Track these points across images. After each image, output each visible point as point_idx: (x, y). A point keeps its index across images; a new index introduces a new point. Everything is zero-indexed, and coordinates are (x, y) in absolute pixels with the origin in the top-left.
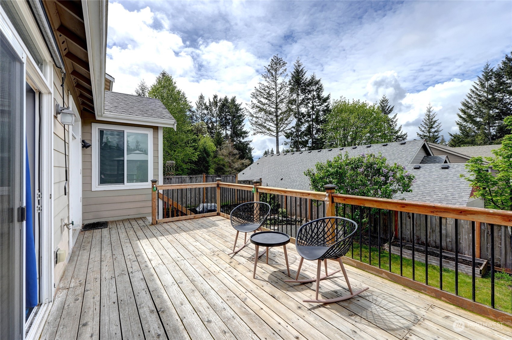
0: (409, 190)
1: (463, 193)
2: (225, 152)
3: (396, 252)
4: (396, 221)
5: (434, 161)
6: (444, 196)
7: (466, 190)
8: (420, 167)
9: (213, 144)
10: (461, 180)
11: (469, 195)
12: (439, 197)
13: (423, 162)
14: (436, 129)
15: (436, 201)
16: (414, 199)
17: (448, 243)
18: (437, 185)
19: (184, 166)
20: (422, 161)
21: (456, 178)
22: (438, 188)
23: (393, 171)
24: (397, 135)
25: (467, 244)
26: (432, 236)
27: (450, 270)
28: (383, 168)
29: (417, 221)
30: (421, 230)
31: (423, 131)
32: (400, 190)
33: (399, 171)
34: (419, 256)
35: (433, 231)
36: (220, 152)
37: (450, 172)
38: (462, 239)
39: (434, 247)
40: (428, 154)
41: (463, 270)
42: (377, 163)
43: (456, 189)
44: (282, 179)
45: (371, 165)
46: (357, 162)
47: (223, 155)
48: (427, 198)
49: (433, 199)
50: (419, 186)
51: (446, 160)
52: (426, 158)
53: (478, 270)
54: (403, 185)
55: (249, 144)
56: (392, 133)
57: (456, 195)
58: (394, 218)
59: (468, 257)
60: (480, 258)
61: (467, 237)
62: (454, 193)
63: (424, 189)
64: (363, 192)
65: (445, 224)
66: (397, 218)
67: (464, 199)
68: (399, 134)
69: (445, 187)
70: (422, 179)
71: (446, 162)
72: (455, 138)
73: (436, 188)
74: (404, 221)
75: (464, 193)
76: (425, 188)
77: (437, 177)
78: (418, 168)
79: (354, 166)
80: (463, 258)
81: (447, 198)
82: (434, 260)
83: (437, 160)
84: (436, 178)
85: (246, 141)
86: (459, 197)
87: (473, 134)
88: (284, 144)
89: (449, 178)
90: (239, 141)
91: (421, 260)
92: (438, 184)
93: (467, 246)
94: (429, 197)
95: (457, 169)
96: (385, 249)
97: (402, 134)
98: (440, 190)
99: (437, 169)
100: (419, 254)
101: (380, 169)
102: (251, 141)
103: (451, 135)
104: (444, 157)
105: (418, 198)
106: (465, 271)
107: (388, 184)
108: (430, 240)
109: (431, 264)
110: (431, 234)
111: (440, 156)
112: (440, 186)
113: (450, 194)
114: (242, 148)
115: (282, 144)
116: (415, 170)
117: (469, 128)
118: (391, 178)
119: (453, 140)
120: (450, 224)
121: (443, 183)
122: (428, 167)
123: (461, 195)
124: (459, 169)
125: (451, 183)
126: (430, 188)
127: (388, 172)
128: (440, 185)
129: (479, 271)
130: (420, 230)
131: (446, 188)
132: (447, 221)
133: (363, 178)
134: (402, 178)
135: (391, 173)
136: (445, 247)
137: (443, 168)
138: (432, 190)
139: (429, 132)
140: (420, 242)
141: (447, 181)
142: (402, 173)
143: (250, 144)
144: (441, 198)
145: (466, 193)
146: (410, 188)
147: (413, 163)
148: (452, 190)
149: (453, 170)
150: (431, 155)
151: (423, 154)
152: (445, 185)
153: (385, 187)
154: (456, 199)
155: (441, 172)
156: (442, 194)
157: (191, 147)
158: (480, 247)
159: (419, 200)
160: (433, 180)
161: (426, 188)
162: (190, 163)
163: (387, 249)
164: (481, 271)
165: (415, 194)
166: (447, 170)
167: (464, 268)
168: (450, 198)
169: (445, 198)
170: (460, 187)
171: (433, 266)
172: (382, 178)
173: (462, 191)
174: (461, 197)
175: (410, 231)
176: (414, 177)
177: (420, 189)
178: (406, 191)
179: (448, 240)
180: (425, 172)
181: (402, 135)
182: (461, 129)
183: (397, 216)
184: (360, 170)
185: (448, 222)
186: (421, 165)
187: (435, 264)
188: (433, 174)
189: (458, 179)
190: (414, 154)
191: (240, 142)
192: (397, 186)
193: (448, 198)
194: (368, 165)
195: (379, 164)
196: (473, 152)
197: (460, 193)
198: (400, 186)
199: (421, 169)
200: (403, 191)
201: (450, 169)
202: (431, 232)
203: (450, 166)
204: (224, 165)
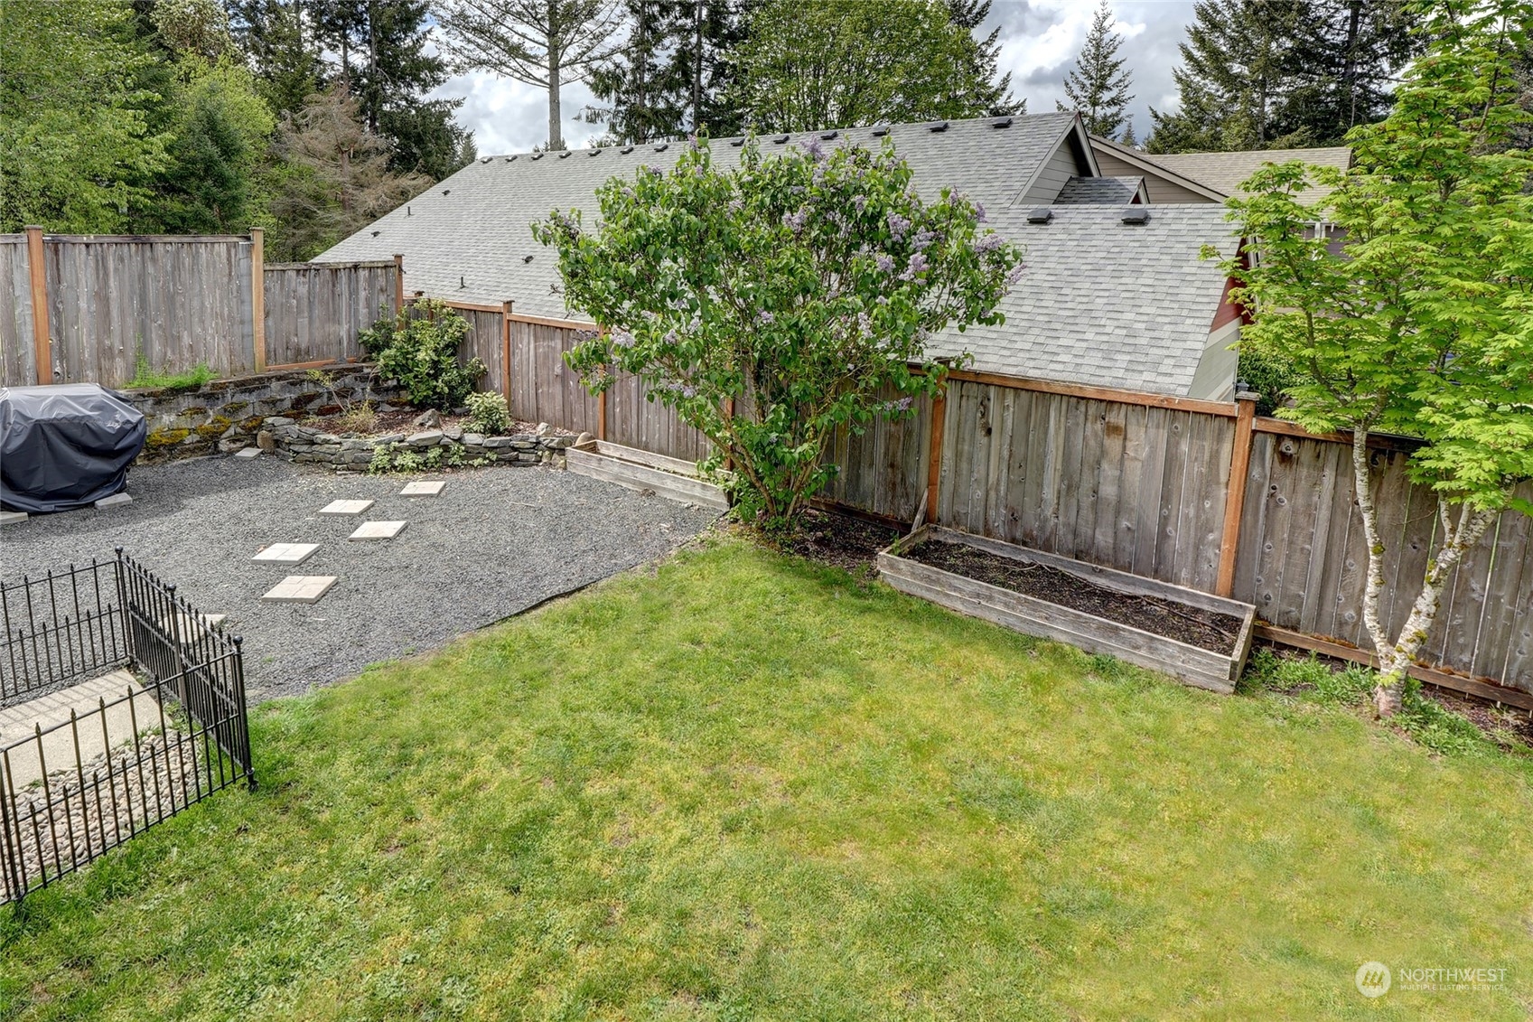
0: (991, 314)
1: (1189, 321)
2: (318, 138)
3: (921, 587)
4: (936, 445)
5: (1101, 195)
6: (1124, 332)
7: (1200, 307)
8: (1050, 217)
9: (258, 102)
10: (1186, 270)
11: (1208, 330)
12: (1105, 338)
13: (1062, 198)
14: (1113, 93)
15: (1092, 353)
16: (1018, 346)
17: (1120, 535)
18: (1103, 286)
19: (95, 196)
20: (1061, 194)
21: (1169, 263)
22: (1105, 300)
23: (931, 225)
24: (992, 106)
25: (1192, 541)
26: (1067, 506)
27: (1120, 664)
28: (889, 211)
29: (1015, 443)
30: (1028, 480)
31: (1076, 98)
32: (955, 317)
33: (959, 225)
34: (1007, 605)
35: (1069, 487)
36: (294, 141)
37: (1150, 238)
38: (1173, 519)
39: (1068, 553)
40: (1083, 169)
41: (1168, 661)
42: (867, 187)
43: (1166, 304)
44: (528, 260)
45: (843, 192)
46: (784, 180)
47: (310, 153)
48: (1061, 342)
49: (1084, 345)
50: (1038, 293)
51: (1137, 195)
52: (1075, 183)
53: (1226, 661)
54: (969, 293)
55: (448, 114)
56: (978, 97)
57: (1166, 328)
58: (927, 433)
59: (1187, 593)
60: (1232, 596)
61: (1192, 512)
62: (1159, 319)
63: (1057, 305)
64: (796, 324)
65: (1119, 457)
66: (938, 435)
67: (1189, 345)
68: (1000, 102)
69: (1128, 295)
70: (1052, 265)
71: (1137, 200)
72: (1165, 126)
73: (1098, 300)
74: (966, 448)
75: (1191, 321)
76: (1060, 298)
77: (1104, 255)
78: (1041, 221)
79: (767, 200)
80: (1171, 598)
81: (1131, 341)
82: (1064, 623)
83: (1111, 194)
84: (1102, 262)
85: (437, 102)
86: (1174, 336)
87: (1218, 115)
88: (584, 118)
89: (1144, 262)
90: (407, 100)
91: (1011, 620)
92: (1107, 283)
93: (1191, 549)
94: (1072, 335)
95: (1173, 227)
96: (878, 572)
97: (1011, 105)
98: (1111, 308)
99: (1110, 224)
100: (1006, 594)
101: (874, 218)
102: (458, 104)
103: (1156, 116)
104: (1132, 183)
105: (1032, 339)
106: (1175, 667)
107: (905, 288)
108: (1056, 525)
109: (1048, 639)
110: (1062, 500)
111: (1120, 179)
112: (1112, 293)
113: (1143, 326)
114: (420, 129)
115: (578, 118)
116: (1034, 229)
117: (1210, 94)
118: (919, 256)
119: (1158, 133)
120: (1136, 459)
121: (1123, 281)
122: (1079, 218)
123: (1180, 328)
124: (1182, 226)
125: (1150, 282)
126: (1079, 299)
127: (912, 233)
128: (1111, 287)
129: (1228, 667)
130: (1022, 481)
131: (1131, 302)
132: (1129, 444)
133: (798, 260)
134: (969, 259)
135: (922, 238)
136: (1111, 552)
137: (1128, 222)
138: (1084, 307)
139: (1094, 104)
140: (1019, 535)
141: (1138, 272)
142: (969, 236)
143: (453, 112)
144: (1113, 339)
145: (1197, 321)
146: (997, 309)
147: (1028, 199)
148: (1152, 310)
149: (1162, 231)
150: (1091, 175)
151: (1066, 171)
152: (1130, 288)
153: (889, 301)
154: (1163, 343)
155: (1120, 237)
156: (1116, 323)
157: (126, 106)
158: (1237, 552)
159: (1036, 347)
160: (1090, 267)
161: (1064, 298)
162: (133, 182)
163: (885, 575)
164: (1234, 665)
165: (1023, 324)
166: (1140, 230)
167: (1171, 656)
168: (1144, 341)
169: (1127, 340)
170: (1180, 298)
171: (1054, 650)
172: (884, 260)
173: (1185, 313)
174: (1180, 337)
175: (984, 488)
176: (1017, 256)
177: (1043, 304)
178: (980, 321)
179: (1124, 524)
180: (1064, 237)
181: (1008, 109)
182: (1186, 98)
183: (939, 424)
184: (792, 220)
185: (1131, 452)
186: (1054, 208)
187: (1063, 638)
188: (1094, 243)
189: (1176, 263)
190: (1036, 166)
191: (412, 102)
192: (945, 296)
193: (1137, 341)
194: (828, 195)
195: (878, 191)
196: (1216, 171)
197: (1179, 320)
198: (955, 294)
199: (1054, 227)
200: (969, 319)
201: (1152, 224)
202: (1063, 493)
203: (1152, 215)
204: (318, 199)
